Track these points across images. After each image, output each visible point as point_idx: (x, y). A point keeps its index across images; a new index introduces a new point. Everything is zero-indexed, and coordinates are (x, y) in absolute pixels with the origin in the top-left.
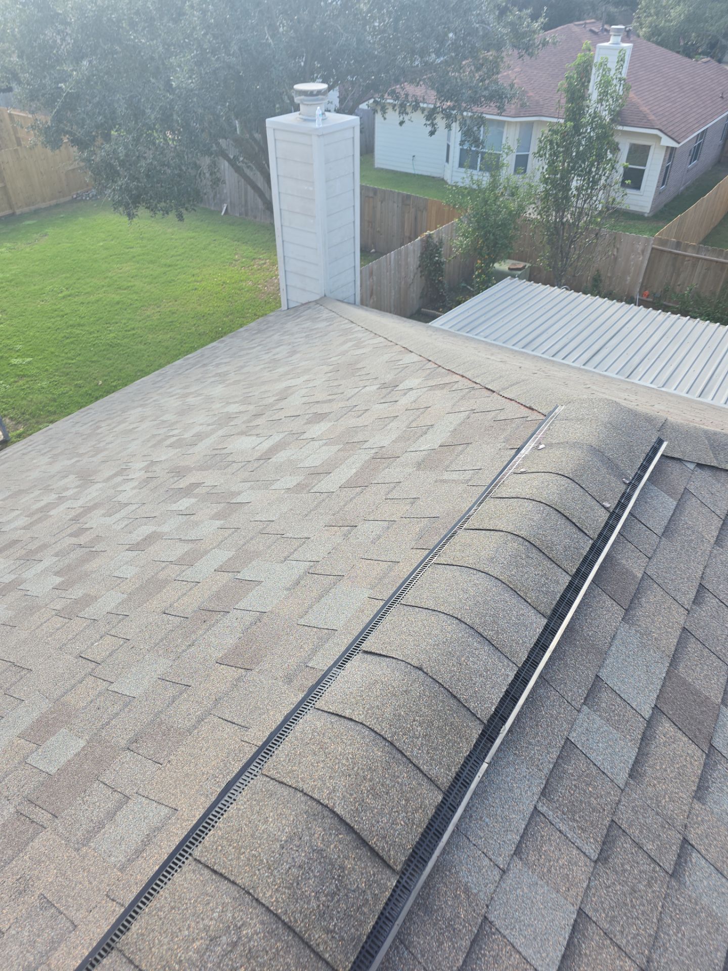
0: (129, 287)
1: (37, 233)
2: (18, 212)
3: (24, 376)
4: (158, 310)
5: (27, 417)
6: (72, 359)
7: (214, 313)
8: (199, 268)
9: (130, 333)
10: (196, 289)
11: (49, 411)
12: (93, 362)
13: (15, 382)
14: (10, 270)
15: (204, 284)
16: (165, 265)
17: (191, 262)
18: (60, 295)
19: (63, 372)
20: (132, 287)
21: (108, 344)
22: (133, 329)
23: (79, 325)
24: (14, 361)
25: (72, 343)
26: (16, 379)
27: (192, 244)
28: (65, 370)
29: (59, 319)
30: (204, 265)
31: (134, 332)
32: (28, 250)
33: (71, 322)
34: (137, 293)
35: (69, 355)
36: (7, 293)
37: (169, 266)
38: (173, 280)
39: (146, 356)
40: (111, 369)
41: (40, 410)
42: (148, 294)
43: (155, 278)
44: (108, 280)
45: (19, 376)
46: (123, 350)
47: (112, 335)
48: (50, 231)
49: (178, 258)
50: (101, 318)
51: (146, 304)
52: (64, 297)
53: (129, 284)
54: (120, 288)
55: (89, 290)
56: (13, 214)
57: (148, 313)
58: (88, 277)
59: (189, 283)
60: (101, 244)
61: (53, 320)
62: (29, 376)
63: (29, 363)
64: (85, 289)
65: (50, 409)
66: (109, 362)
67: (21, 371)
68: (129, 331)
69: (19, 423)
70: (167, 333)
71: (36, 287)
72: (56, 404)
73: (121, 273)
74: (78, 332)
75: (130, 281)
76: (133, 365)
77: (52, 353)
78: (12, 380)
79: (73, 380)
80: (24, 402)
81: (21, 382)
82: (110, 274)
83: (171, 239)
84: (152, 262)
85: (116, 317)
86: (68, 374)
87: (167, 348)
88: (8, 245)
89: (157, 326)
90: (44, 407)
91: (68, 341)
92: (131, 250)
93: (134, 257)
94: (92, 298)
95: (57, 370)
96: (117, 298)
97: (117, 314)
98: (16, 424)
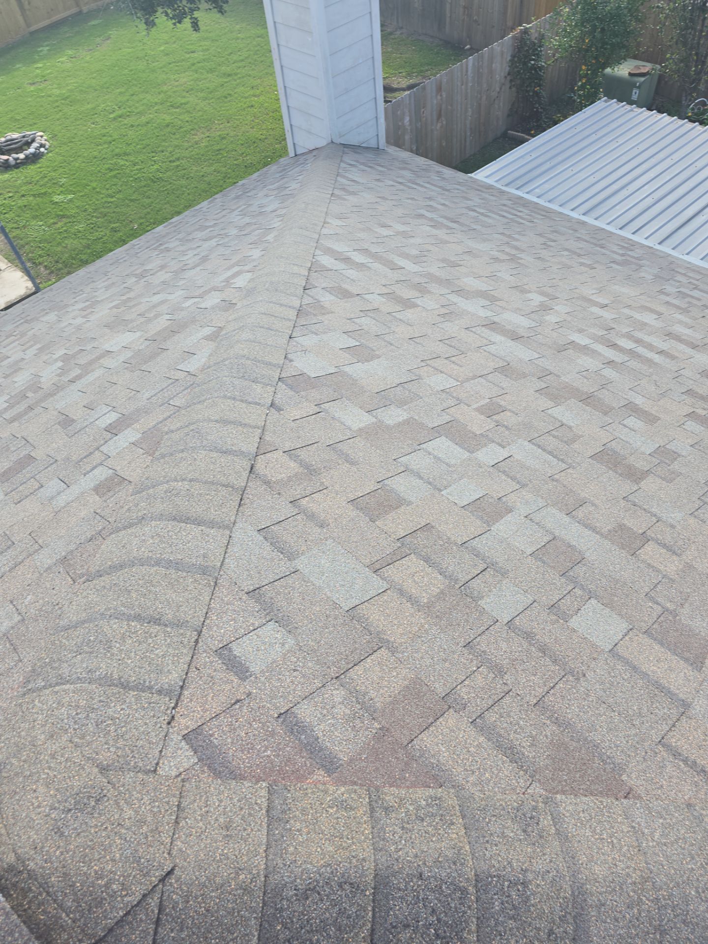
0: (181, 104)
1: (99, 36)
2: (85, 9)
3: (63, 216)
4: (207, 134)
5: (60, 266)
6: (112, 197)
7: (266, 138)
8: (260, 78)
9: (175, 164)
10: (252, 106)
11: (81, 260)
12: (131, 200)
13: (55, 223)
14: (67, 85)
15: (262, 98)
16: (224, 74)
17: (253, 70)
18: (112, 116)
19: (101, 213)
20: (185, 104)
21: (150, 179)
22: (178, 159)
23: (125, 154)
24: (57, 198)
25: (115, 176)
26: (55, 221)
27: (259, 45)
28: (103, 210)
29: (106, 146)
30: (267, 74)
31: (178, 163)
32: (88, 58)
33: (117, 151)
34: (188, 112)
35: (110, 192)
36: (61, 114)
37: (229, 75)
38: (230, 95)
39: (186, 194)
40: (148, 210)
41: (74, 259)
42: (201, 113)
43: (211, 92)
44: (162, 95)
45: (58, 216)
46: (164, 186)
47: (155, 167)
48: (113, 33)
49: (240, 64)
50: (148, 145)
51: (196, 127)
52: (115, 119)
53: (183, 101)
54: (172, 106)
55: (141, 108)
56: (80, 13)
57: (197, 138)
58: (143, 92)
59: (246, 98)
60: (162, 48)
61: (100, 147)
62: (68, 217)
63: (71, 200)
64: (136, 108)
65: (84, 257)
66: (147, 201)
67: (61, 211)
68: (174, 161)
69: (52, 272)
70: (212, 165)
71: (89, 106)
72: (89, 251)
73: (177, 86)
74: (122, 163)
75: (184, 97)
76: (171, 206)
77: (94, 189)
78: (52, 221)
79: (110, 222)
80: (59, 249)
81: (60, 224)
82: (165, 88)
83: (238, 38)
84: (211, 71)
85: (163, 144)
86: (105, 215)
87: (209, 184)
88: (70, 52)
89: (203, 155)
90: (77, 255)
91: (112, 173)
92: (192, 55)
93: (193, 64)
94: (144, 119)
95: (95, 210)
96: (168, 118)
97: (164, 140)
98: (50, 274)
